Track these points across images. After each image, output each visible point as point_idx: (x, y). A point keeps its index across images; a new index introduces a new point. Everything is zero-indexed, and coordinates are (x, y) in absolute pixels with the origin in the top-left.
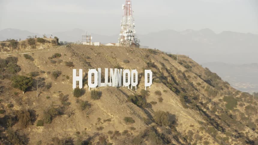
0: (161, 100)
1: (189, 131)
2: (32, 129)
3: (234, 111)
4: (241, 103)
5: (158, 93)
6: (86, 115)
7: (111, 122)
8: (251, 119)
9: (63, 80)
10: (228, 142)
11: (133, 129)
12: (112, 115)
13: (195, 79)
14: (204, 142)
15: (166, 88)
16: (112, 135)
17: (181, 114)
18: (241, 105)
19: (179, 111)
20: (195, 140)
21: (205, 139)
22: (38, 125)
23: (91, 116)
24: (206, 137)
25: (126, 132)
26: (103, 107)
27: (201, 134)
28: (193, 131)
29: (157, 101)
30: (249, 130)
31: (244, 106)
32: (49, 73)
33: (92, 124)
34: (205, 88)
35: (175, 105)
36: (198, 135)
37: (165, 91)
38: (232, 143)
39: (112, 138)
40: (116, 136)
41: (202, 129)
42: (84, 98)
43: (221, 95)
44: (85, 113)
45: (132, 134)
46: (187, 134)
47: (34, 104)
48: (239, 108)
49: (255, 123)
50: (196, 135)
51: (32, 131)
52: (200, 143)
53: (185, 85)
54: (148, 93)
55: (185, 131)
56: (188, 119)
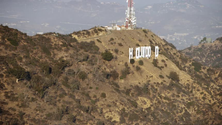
0: (166, 65)
1: (187, 83)
2: (118, 81)
3: (200, 72)
4: (204, 67)
5: (163, 61)
6: (140, 74)
7: (153, 78)
8: (211, 78)
9: (121, 54)
10: (209, 90)
11: (165, 81)
12: (152, 74)
13: (172, 50)
14: (197, 90)
15: (166, 58)
16: (156, 84)
17: (180, 74)
18: (204, 68)
19: (179, 72)
20: (191, 89)
21: (197, 88)
22: (121, 79)
23: (142, 74)
24: (197, 87)
25: (162, 83)
26: (146, 69)
27: (194, 86)
28: (189, 84)
29: (164, 66)
30: (213, 85)
31: (206, 69)
32: (112, 50)
33: (145, 79)
34: (179, 57)
35: (175, 68)
36: (193, 86)
37: (167, 60)
38: (211, 91)
39: (156, 86)
40: (158, 85)
41: (194, 82)
42: (135, 64)
43: (190, 62)
44: (139, 73)
45: (165, 84)
46: (186, 85)
47: (114, 68)
48: (203, 70)
49: (214, 80)
50: (191, 86)
51: (118, 82)
52: (195, 90)
53: (169, 55)
54: (157, 61)
55: (184, 84)
56: (185, 77)
